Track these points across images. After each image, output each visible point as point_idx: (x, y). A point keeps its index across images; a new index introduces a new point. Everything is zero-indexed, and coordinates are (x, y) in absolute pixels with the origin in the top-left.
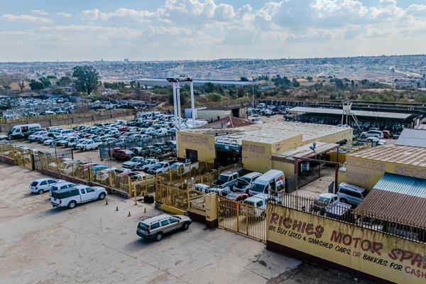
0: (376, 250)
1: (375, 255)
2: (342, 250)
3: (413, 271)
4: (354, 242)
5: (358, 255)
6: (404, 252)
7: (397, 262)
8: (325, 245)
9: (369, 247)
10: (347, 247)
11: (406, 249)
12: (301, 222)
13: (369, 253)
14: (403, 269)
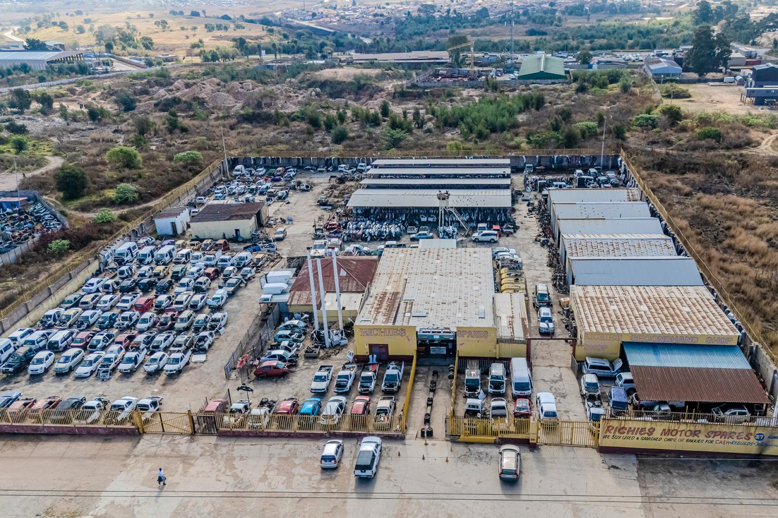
0: (696, 435)
1: (696, 438)
2: (670, 440)
3: (721, 442)
4: (679, 433)
5: (682, 441)
7: (711, 439)
8: (656, 439)
9: (691, 434)
10: (674, 437)
11: (717, 430)
12: (635, 428)
13: (691, 438)
14: (714, 443)
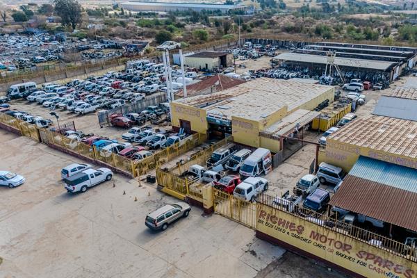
0: (347, 250)
1: (345, 253)
2: (319, 246)
3: (375, 268)
4: (328, 242)
5: (332, 251)
6: (368, 254)
7: (363, 260)
8: (305, 240)
9: (341, 247)
10: (323, 244)
11: (370, 252)
12: (284, 221)
13: (340, 251)
14: (367, 266)
